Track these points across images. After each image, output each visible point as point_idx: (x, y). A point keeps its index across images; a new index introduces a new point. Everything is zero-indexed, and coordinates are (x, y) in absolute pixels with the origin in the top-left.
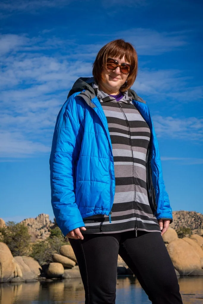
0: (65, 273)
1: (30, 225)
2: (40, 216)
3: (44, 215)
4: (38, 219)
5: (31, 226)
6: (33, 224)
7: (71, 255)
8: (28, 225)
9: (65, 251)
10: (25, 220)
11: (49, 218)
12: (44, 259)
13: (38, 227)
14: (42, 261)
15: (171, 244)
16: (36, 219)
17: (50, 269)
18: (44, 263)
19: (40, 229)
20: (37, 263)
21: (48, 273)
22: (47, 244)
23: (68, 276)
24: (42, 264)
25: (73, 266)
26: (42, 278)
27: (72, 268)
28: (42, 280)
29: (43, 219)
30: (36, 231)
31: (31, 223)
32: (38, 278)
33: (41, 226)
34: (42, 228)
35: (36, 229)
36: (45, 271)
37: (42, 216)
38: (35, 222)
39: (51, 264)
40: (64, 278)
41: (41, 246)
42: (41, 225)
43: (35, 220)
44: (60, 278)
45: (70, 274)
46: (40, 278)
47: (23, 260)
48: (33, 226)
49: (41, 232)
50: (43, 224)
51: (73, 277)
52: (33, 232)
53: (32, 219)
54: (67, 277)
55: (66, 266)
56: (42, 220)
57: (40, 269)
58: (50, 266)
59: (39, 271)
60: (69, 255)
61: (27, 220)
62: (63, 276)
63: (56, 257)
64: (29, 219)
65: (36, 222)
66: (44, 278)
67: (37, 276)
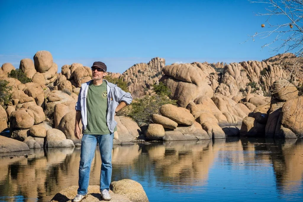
0: (166, 135)
1: (141, 72)
2: (153, 60)
3: (159, 59)
4: (151, 64)
5: (143, 73)
6: (145, 71)
7: (172, 115)
8: (139, 71)
9: (166, 111)
10: (135, 65)
11: (165, 64)
12: (143, 119)
13: (151, 75)
14: (141, 122)
15: (288, 103)
16: (149, 64)
17: (149, 130)
18: (144, 124)
19: (154, 77)
20: (135, 124)
21: (147, 135)
22: (146, 103)
23: (170, 138)
24: (141, 125)
25: (175, 128)
26: (140, 140)
27: (174, 129)
28: (140, 143)
29: (158, 64)
30: (149, 79)
31: (142, 69)
32: (136, 141)
33: (155, 73)
34: (157, 75)
35: (149, 76)
36: (143, 133)
37: (156, 60)
38: (147, 68)
39: (151, 125)
40: (165, 141)
41: (139, 105)
42: (155, 71)
43: (147, 66)
44: (161, 141)
45: (172, 136)
46: (138, 140)
47: (120, 121)
48: (145, 73)
49: (154, 81)
50: (158, 71)
51: (174, 140)
52: (145, 81)
53: (144, 65)
54: (168, 140)
55: (166, 127)
56: (156, 66)
57: (138, 130)
58: (149, 127)
59: (137, 132)
60: (171, 116)
61: (137, 66)
62: (164, 138)
63: (156, 118)
64: (139, 65)
65: (149, 69)
66: (143, 140)
67: (135, 138)
